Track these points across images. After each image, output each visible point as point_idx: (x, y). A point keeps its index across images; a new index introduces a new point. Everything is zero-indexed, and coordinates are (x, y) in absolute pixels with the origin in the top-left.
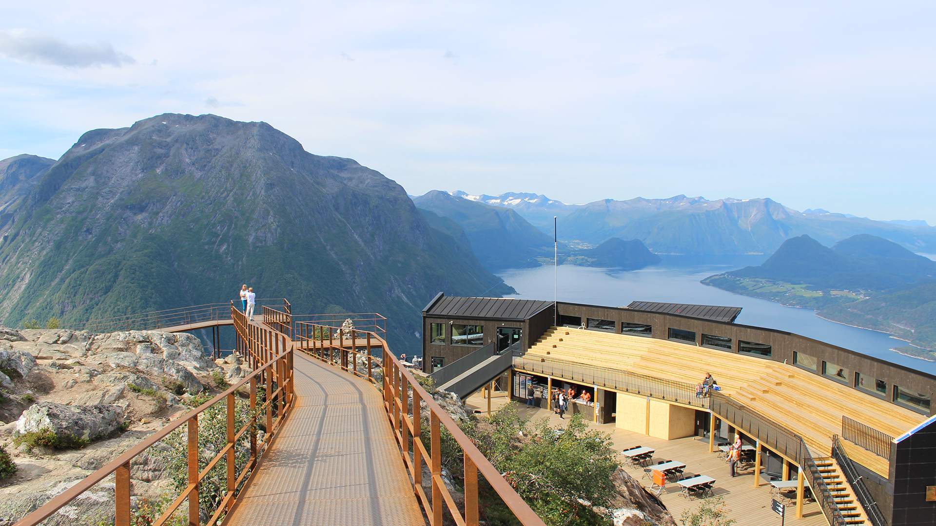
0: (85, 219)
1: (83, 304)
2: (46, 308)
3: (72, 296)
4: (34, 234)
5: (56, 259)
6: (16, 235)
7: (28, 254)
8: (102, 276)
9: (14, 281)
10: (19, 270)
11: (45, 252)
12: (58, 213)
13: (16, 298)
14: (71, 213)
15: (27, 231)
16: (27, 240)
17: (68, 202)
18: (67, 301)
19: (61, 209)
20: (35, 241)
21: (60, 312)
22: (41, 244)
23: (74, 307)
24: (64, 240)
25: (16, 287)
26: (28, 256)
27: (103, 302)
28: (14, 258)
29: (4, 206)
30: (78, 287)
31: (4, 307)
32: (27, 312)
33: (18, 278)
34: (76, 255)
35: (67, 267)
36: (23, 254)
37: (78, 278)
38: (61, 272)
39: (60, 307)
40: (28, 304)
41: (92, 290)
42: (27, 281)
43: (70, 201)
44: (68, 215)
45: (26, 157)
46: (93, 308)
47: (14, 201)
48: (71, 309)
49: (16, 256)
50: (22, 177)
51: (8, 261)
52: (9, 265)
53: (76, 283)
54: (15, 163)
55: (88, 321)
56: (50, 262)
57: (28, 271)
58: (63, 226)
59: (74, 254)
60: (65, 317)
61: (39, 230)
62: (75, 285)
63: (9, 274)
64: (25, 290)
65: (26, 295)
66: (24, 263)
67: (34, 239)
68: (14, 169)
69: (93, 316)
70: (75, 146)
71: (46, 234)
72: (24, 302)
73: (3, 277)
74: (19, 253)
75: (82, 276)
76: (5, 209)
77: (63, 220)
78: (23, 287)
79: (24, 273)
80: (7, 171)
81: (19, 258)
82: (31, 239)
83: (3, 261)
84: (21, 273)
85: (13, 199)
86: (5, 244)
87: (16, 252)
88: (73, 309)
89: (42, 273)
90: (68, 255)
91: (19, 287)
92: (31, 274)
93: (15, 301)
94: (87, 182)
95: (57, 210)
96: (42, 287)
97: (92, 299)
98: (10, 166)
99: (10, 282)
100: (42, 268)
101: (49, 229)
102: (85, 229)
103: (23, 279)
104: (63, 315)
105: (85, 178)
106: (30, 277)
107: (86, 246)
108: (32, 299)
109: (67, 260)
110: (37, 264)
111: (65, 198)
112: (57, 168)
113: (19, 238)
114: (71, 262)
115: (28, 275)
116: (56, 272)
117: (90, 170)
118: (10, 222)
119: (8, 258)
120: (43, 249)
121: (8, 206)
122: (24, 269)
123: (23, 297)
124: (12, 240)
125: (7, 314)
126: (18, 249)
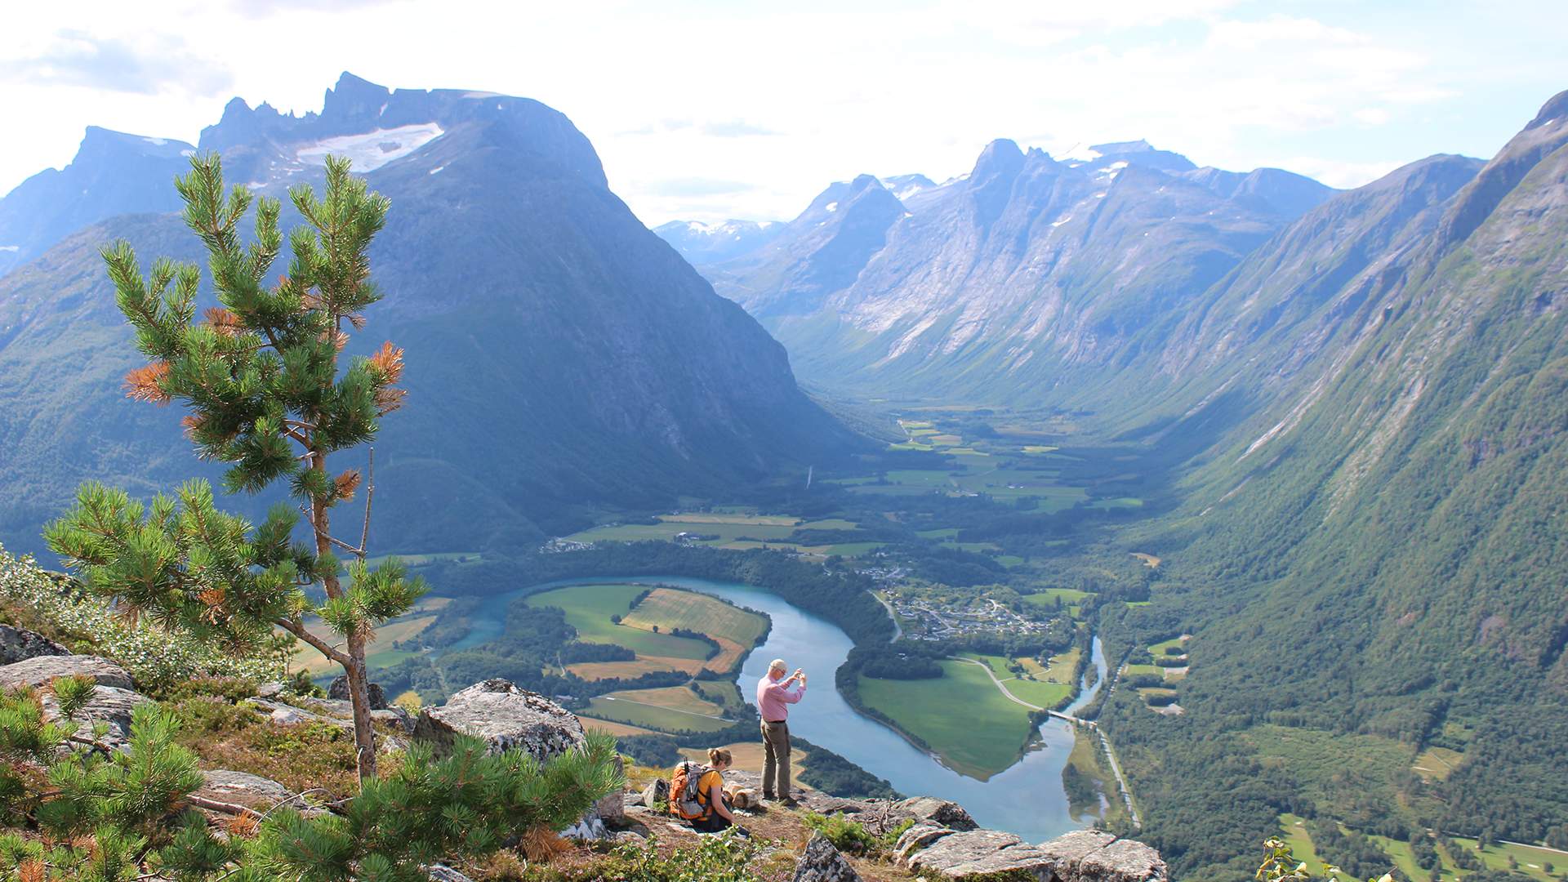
0: (1537, 274)
1: (1518, 446)
2: (1445, 450)
3: (1497, 429)
4: (1437, 304)
5: (1475, 354)
6: (1406, 306)
7: (1422, 344)
8: (1560, 392)
9: (1394, 395)
10: (1404, 375)
11: (1453, 341)
12: (1484, 263)
13: (1394, 427)
14: (1511, 261)
15: (1424, 299)
16: (1423, 316)
17: (1506, 239)
18: (1485, 439)
19: (1492, 253)
20: (1437, 318)
21: (1470, 460)
22: (1449, 324)
23: (1500, 451)
24: (1493, 318)
25: (1395, 408)
26: (1422, 347)
27: (1558, 446)
28: (1397, 351)
29: (1394, 255)
30: (1510, 411)
31: (1371, 443)
32: (1410, 457)
33: (1401, 389)
34: (1514, 347)
35: (1495, 372)
36: (1413, 344)
37: (1511, 394)
38: (1482, 381)
39: (1471, 450)
40: (1415, 441)
41: (1538, 421)
42: (1415, 396)
43: (1510, 236)
44: (1504, 264)
45: (1440, 160)
46: (1537, 457)
47: (1414, 244)
48: (1493, 455)
49: (1400, 347)
50: (1431, 200)
51: (1387, 356)
52: (1387, 363)
53: (1507, 403)
54: (1420, 173)
55: (1522, 483)
56: (1461, 361)
57: (1419, 377)
58: (1494, 289)
59: (1511, 346)
60: (1478, 470)
61: (1448, 296)
62: (1504, 407)
63: (1385, 382)
64: (1411, 414)
65: (1412, 423)
66: (1415, 361)
67: (1436, 313)
68: (1417, 184)
69: (1534, 473)
70: (1532, 126)
71: (1459, 305)
72: (1407, 435)
73: (1376, 387)
74: (1406, 342)
75: (1521, 389)
76: (1396, 259)
77: (1493, 277)
78: (1408, 408)
79: (1413, 379)
80: (1405, 189)
81: (1405, 351)
82: (1431, 315)
83: (1378, 357)
84: (1406, 380)
85: (1411, 242)
86: (1384, 324)
87: (1402, 339)
88: (1496, 457)
89: (1444, 382)
90: (1499, 348)
91: (1401, 408)
92: (1425, 384)
93: (1393, 433)
94: (1548, 198)
95: (1485, 255)
96: (1443, 409)
97: (1536, 438)
98: (1411, 179)
99: (1387, 398)
100: (1445, 372)
101: (1465, 294)
102: (1537, 295)
103: (1408, 393)
104: (1475, 466)
105: (1545, 190)
106: (1423, 388)
107: (1537, 331)
108: (1421, 431)
109: (1498, 357)
110: (1437, 364)
111: (1500, 231)
112: (1493, 173)
113: (1410, 312)
114: (1503, 361)
115: (1419, 385)
116: (1472, 381)
117: (1556, 172)
118: (1398, 284)
119: (1387, 351)
120: (1451, 334)
121: (1400, 255)
122: (1413, 373)
123: (1406, 427)
124: (1398, 317)
125: (1376, 459)
126: (1405, 333)
